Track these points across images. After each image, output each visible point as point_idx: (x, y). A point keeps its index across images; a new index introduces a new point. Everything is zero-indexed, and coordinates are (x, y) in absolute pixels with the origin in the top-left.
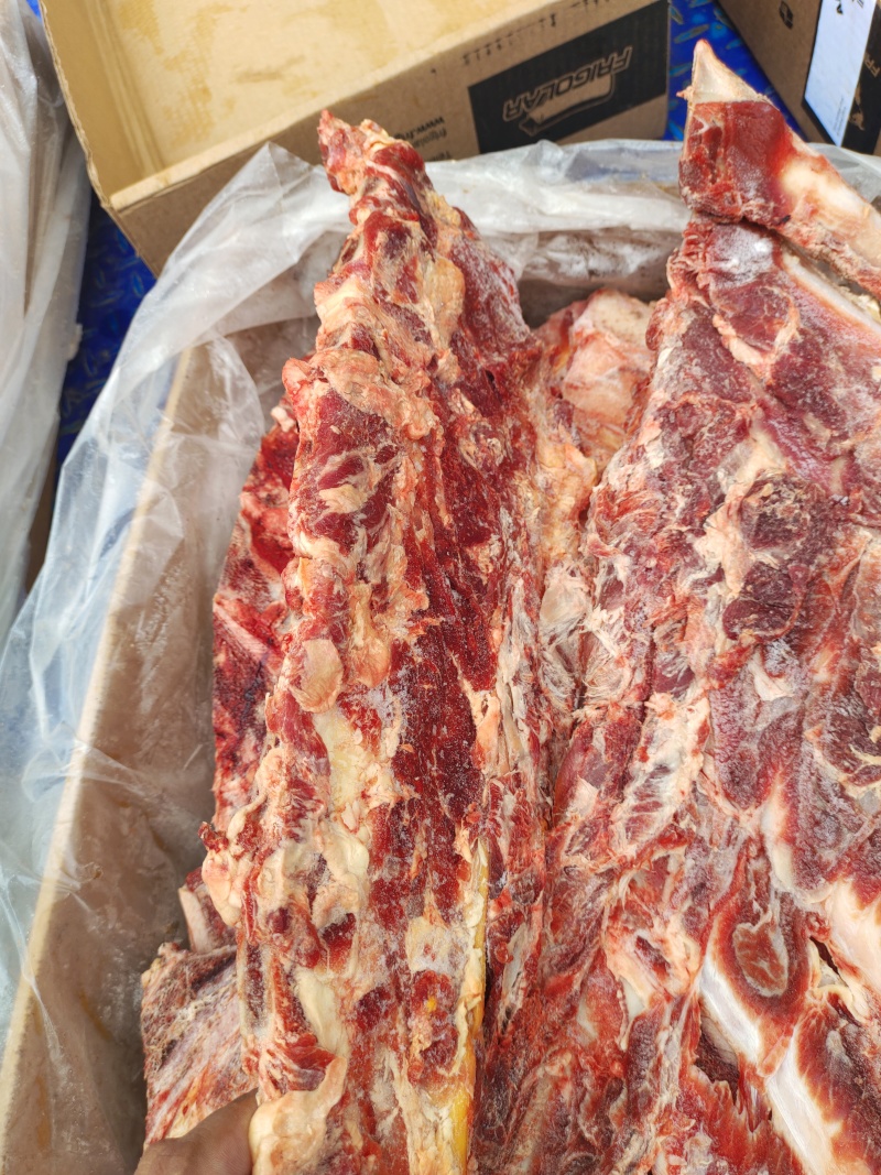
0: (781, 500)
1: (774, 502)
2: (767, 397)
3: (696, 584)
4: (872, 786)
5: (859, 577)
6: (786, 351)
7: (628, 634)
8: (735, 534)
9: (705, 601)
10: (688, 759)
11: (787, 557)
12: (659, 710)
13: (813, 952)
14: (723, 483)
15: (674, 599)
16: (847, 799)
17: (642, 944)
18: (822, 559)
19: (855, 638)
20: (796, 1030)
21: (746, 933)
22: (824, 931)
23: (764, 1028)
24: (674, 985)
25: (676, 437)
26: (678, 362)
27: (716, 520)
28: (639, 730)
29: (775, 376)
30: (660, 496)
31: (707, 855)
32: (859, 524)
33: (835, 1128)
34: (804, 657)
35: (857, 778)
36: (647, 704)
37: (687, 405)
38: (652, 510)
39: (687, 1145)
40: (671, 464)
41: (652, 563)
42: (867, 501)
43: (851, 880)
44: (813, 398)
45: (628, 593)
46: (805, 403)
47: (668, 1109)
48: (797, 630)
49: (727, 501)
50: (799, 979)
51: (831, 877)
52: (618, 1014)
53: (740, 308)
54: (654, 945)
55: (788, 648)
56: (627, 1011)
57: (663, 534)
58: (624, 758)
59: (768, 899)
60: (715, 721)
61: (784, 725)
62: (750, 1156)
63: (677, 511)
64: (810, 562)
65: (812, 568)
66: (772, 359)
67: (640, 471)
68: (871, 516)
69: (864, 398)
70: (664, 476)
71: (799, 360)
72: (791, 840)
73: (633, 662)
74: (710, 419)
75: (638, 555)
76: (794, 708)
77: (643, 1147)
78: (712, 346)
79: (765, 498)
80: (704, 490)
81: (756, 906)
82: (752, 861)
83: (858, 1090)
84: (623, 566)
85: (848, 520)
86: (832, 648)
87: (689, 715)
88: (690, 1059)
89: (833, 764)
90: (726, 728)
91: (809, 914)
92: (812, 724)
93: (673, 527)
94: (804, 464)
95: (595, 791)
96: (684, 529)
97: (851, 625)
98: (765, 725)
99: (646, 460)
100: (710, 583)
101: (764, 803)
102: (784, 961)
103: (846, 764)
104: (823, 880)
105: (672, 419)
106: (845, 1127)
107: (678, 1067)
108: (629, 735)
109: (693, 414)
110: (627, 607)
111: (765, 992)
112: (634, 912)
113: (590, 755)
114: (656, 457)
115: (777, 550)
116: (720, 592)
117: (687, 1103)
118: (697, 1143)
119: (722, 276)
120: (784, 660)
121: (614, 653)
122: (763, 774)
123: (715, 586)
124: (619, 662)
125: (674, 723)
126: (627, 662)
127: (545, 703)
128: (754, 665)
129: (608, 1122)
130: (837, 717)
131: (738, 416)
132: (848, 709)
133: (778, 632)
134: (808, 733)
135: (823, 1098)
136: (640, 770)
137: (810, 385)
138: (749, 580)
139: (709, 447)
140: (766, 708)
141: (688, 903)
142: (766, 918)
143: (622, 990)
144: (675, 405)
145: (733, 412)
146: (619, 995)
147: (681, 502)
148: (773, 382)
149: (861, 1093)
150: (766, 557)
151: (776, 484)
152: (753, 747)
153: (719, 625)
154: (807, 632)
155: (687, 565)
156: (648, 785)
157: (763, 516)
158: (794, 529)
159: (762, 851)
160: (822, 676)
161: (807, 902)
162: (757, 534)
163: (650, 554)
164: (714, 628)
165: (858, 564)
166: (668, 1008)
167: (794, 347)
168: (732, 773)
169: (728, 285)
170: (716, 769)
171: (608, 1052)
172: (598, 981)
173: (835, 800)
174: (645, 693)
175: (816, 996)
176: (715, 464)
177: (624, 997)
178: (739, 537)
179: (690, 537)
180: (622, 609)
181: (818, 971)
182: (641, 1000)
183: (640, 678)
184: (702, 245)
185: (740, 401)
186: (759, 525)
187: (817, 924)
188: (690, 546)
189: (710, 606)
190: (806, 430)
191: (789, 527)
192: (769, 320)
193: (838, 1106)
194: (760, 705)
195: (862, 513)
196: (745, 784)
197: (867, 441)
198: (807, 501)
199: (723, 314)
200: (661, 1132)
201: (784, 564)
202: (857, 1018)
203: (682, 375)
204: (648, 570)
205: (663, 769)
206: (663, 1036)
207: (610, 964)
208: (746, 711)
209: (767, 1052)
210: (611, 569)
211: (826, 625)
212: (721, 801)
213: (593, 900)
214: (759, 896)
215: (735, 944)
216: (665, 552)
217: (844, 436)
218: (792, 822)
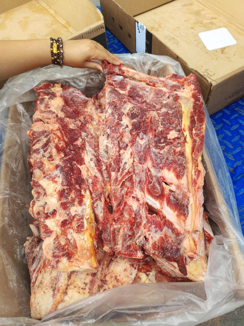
0: (134, 110)
1: (133, 111)
2: (128, 98)
3: (123, 129)
4: (164, 149)
5: (152, 119)
6: (129, 89)
7: (113, 142)
8: (128, 118)
9: (126, 131)
10: (130, 159)
11: (138, 119)
12: (122, 153)
13: (164, 184)
14: (123, 111)
15: (120, 133)
16: (160, 154)
17: (133, 197)
18: (145, 117)
19: (154, 128)
20: (165, 199)
21: (151, 186)
22: (164, 179)
23: (159, 202)
24: (141, 202)
25: (113, 107)
26: (109, 95)
27: (124, 117)
28: (120, 158)
29: (129, 93)
30: (113, 118)
31: (140, 176)
32: (150, 111)
33: (176, 213)
34: (147, 134)
35: (161, 149)
36: (120, 153)
37: (113, 102)
38: (112, 120)
39: (150, 229)
40: (113, 111)
41: (114, 128)
42: (150, 106)
43: (166, 168)
44: (136, 94)
45: (110, 135)
46: (135, 96)
47: (145, 224)
48: (144, 130)
49: (125, 114)
50: (163, 189)
51: (162, 169)
52: (132, 212)
53: (119, 85)
54: (135, 196)
55: (143, 133)
56: (133, 210)
57: (115, 123)
58: (118, 165)
59: (153, 178)
60: (134, 152)
61: (146, 147)
62: (162, 225)
63: (116, 118)
64: (142, 118)
65: (143, 119)
66: (127, 91)
67: (107, 114)
68: (151, 109)
69: (145, 93)
70: (112, 114)
71: (132, 90)
72: (154, 166)
73: (115, 147)
74: (118, 103)
75: (111, 128)
76: (147, 143)
77: (141, 232)
78: (116, 92)
79: (131, 111)
80: (120, 113)
81: (151, 180)
82: (148, 173)
83: (178, 203)
84: (108, 131)
85: (148, 110)
86: (152, 132)
87: (128, 152)
88: (147, 213)
89: (156, 149)
90: (136, 152)
91: (160, 177)
92: (151, 145)
93: (116, 121)
94: (138, 105)
95: (114, 173)
96: (118, 121)
97: (153, 127)
98: (143, 148)
99: (108, 112)
100: (126, 128)
101: (147, 162)
102: (159, 187)
103: (158, 147)
104: (161, 170)
105: (111, 104)
106: (178, 212)
107: (145, 216)
108: (118, 160)
109: (115, 102)
110: (111, 138)
111: (157, 195)
112: (130, 192)
113: (112, 167)
114: (110, 111)
115: (136, 119)
116: (128, 129)
117: (148, 221)
118: (152, 228)
119: (114, 81)
120: (143, 136)
121: (111, 147)
122: (145, 157)
123: (127, 128)
124: (113, 148)
125: (125, 154)
126: (114, 147)
127: (102, 162)
128: (138, 139)
129: (133, 230)
130: (155, 141)
131: (123, 101)
132: (156, 139)
133: (140, 131)
134: (151, 146)
135: (173, 209)
136: (122, 165)
137: (135, 93)
138: (133, 125)
139: (119, 106)
140: (142, 145)
141: (139, 186)
142: (153, 181)
143: (132, 207)
144: (111, 102)
145: (122, 100)
146: (131, 208)
147: (117, 117)
148: (128, 94)
149: (178, 204)
150: (135, 120)
151: (132, 108)
152: (142, 153)
153: (129, 134)
154: (146, 130)
155: (120, 126)
156: (123, 167)
157: (132, 114)
158: (138, 114)
159: (149, 171)
160: (151, 137)
161: (159, 175)
162: (132, 117)
163: (113, 127)
164: (128, 135)
165: (152, 117)
166: (141, 206)
167: (130, 88)
168: (139, 159)
169: (116, 82)
170: (137, 159)
171: (131, 219)
172: (126, 207)
173: (158, 155)
174: (119, 151)
175: (167, 192)
176: (121, 109)
177: (132, 208)
178: (129, 119)
179: (120, 122)
180: (110, 138)
181: (166, 187)
182: (136, 207)
183: (118, 149)
184: (110, 78)
185: (123, 99)
186: (132, 116)
187: (162, 178)
188: (120, 123)
189: (126, 132)
190: (136, 100)
191: (137, 114)
192: (125, 86)
193: (176, 208)
194: (141, 145)
195: (150, 108)
196: (143, 159)
197: (148, 99)
198: (139, 109)
199: (117, 87)
200: (145, 228)
201: (138, 120)
202: (174, 191)
203: (111, 97)
204: (113, 130)
205: (126, 163)
206: (141, 211)
207: (128, 203)
208: (139, 147)
209: (161, 206)
210: (107, 133)
211: (149, 128)
212: (139, 165)
213: (121, 192)
214: (151, 179)
215: (150, 189)
216: (116, 125)
217: (143, 99)
218: (153, 163)
